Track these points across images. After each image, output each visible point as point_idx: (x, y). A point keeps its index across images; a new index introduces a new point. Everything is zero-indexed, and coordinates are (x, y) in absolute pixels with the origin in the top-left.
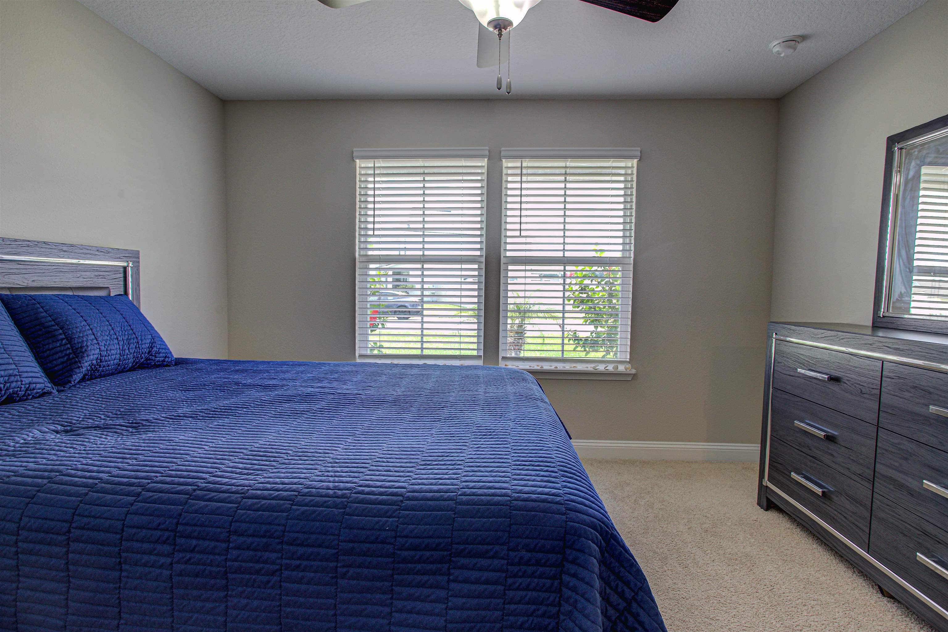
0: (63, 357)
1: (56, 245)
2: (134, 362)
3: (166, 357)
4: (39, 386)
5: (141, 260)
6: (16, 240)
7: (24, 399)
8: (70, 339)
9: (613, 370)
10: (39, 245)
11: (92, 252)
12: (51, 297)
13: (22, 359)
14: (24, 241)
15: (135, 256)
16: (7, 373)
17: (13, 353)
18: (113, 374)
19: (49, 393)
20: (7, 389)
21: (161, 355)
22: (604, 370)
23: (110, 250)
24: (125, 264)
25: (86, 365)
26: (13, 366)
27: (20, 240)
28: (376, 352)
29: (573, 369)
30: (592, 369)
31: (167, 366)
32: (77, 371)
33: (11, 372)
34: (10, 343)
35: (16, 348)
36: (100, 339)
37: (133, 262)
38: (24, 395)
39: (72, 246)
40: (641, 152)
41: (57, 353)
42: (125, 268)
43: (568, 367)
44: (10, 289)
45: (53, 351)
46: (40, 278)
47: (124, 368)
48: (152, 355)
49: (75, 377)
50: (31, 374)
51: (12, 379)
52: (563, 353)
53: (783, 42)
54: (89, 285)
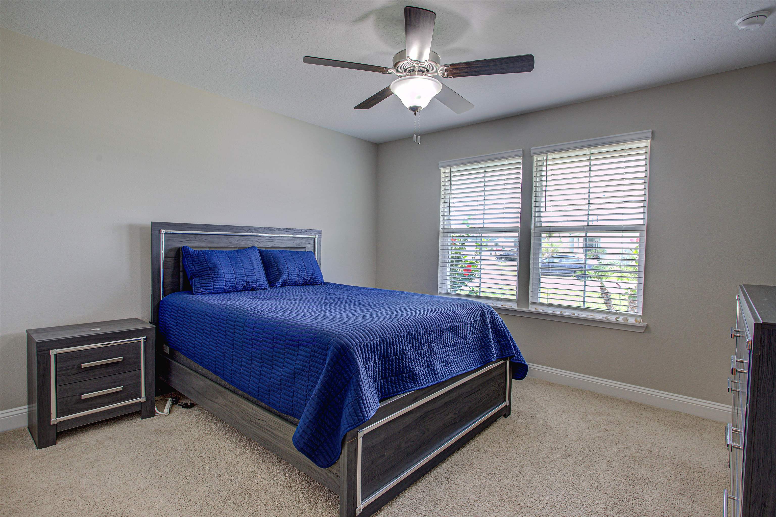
0: (274, 276)
1: (284, 229)
2: (304, 281)
3: (319, 281)
4: (263, 286)
5: (322, 234)
6: (269, 228)
7: (258, 289)
8: (278, 268)
9: (623, 321)
10: (277, 229)
11: (299, 232)
12: (276, 251)
13: (259, 274)
14: (272, 228)
15: (319, 233)
16: (252, 279)
17: (257, 272)
18: (294, 285)
19: (267, 289)
20: (252, 285)
21: (317, 279)
22: (615, 320)
23: (307, 230)
24: (314, 236)
25: (281, 280)
26: (255, 277)
27: (270, 228)
28: (478, 294)
29: (590, 317)
30: (604, 319)
31: (319, 285)
32: (278, 282)
33: (254, 279)
34: (256, 268)
35: (258, 270)
36: (289, 269)
37: (318, 235)
38: (258, 288)
39: (290, 229)
40: (652, 134)
41: (273, 274)
42: (314, 238)
43: (585, 315)
44: (265, 247)
45: (272, 273)
46: (277, 243)
47: (299, 283)
48: (312, 279)
49: (277, 284)
50: (260, 281)
51: (254, 281)
52: (584, 304)
53: (744, 20)
54: (297, 246)
